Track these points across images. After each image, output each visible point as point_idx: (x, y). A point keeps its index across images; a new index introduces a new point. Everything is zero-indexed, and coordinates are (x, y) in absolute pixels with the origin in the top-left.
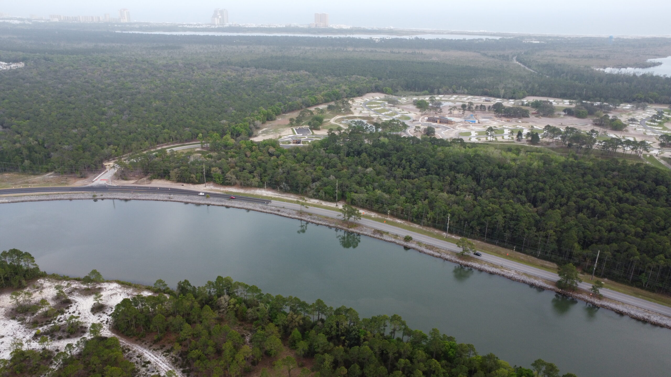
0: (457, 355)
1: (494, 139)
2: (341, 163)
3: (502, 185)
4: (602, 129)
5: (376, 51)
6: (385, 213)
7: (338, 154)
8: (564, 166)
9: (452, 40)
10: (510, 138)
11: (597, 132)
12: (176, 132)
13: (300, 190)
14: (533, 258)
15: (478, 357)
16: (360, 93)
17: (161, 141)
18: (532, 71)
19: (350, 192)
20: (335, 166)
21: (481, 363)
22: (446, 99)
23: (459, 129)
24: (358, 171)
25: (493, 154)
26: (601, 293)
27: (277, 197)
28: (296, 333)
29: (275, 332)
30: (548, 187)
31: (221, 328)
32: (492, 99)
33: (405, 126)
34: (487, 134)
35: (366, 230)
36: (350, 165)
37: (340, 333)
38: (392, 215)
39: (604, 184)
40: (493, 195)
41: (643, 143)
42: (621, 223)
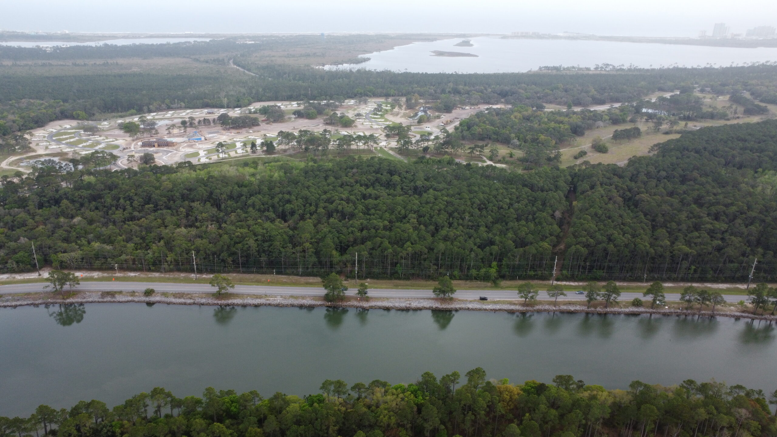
0: (241, 408)
1: (226, 156)
2: (33, 219)
3: (246, 205)
4: (333, 128)
5: (50, 65)
6: (112, 269)
7: (24, 207)
8: (306, 172)
9: (153, 45)
10: (244, 151)
11: (330, 132)
14: (296, 278)
15: (265, 401)
16: (40, 123)
18: (252, 74)
19: (56, 253)
20: (24, 225)
21: (269, 407)
22: (161, 117)
23: (183, 150)
24: (61, 224)
25: (228, 172)
26: (367, 295)
30: (294, 198)
32: (216, 110)
33: (115, 158)
34: (218, 151)
35: (90, 296)
36: (47, 219)
38: (122, 269)
39: (346, 183)
40: (238, 219)
41: (372, 136)
42: (370, 220)
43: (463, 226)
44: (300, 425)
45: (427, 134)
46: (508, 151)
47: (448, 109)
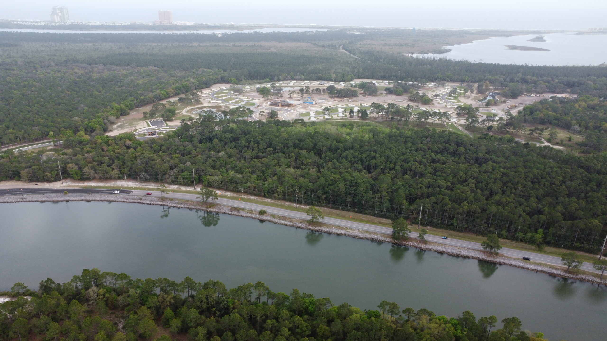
0: (317, 309)
1: (330, 117)
2: (195, 150)
3: (341, 156)
4: (415, 104)
5: (219, 46)
6: (239, 192)
7: (191, 142)
8: (390, 137)
9: (286, 33)
10: (344, 115)
11: (412, 107)
12: (23, 131)
13: (160, 178)
14: (372, 217)
15: (334, 307)
16: (207, 85)
17: (6, 142)
18: (356, 57)
19: (206, 175)
20: (190, 153)
21: (337, 312)
22: (286, 85)
23: (299, 110)
24: (211, 156)
25: (330, 130)
26: (426, 239)
27: (138, 186)
28: (168, 312)
29: (148, 315)
30: (378, 155)
31: (92, 320)
32: (326, 82)
33: (251, 112)
34: (324, 113)
35: (223, 209)
36: (204, 151)
37: (210, 305)
38: (246, 193)
39: (421, 149)
40: (334, 167)
41: (445, 113)
42: (436, 180)
43: (515, 195)
44: (358, 331)
45: (492, 116)
46: (568, 136)
47: (514, 96)
